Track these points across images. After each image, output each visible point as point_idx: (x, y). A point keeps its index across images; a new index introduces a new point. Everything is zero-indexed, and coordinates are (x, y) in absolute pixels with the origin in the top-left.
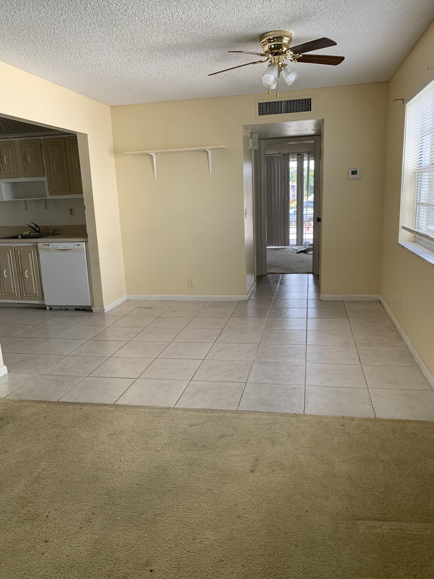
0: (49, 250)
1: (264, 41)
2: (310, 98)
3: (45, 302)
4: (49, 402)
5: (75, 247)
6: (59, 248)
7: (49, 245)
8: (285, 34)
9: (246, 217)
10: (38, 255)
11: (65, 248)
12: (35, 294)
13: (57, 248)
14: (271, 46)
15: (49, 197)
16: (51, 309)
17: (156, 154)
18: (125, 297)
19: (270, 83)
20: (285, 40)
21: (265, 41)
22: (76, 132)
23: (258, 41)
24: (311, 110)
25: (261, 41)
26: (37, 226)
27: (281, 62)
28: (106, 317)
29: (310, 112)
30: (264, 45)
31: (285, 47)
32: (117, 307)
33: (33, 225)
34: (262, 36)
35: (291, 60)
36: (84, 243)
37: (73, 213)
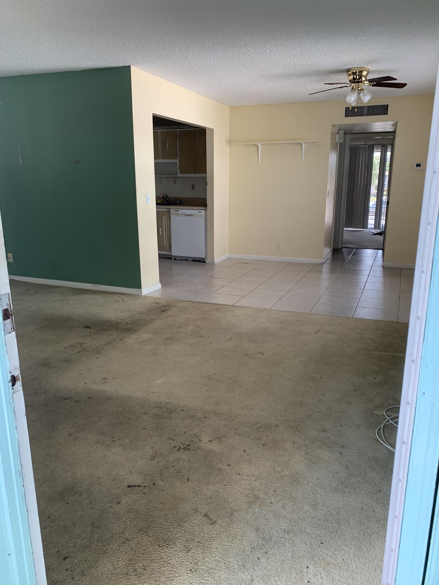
0: (178, 215)
1: (349, 73)
2: (387, 104)
3: (172, 253)
5: (197, 213)
6: (186, 214)
7: (178, 211)
8: (364, 69)
9: (328, 197)
10: (170, 218)
11: (190, 214)
12: (165, 247)
13: (184, 214)
14: (354, 77)
15: (179, 175)
16: (175, 259)
17: (261, 145)
18: (227, 256)
19: (351, 102)
20: (364, 73)
21: (350, 74)
22: (206, 127)
23: (345, 72)
24: (387, 114)
25: (347, 73)
26: (167, 197)
27: (360, 87)
28: (215, 266)
29: (386, 115)
30: (350, 76)
31: (364, 78)
32: (223, 261)
33: (165, 196)
34: (348, 70)
35: (368, 86)
36: (204, 211)
37: (194, 189)
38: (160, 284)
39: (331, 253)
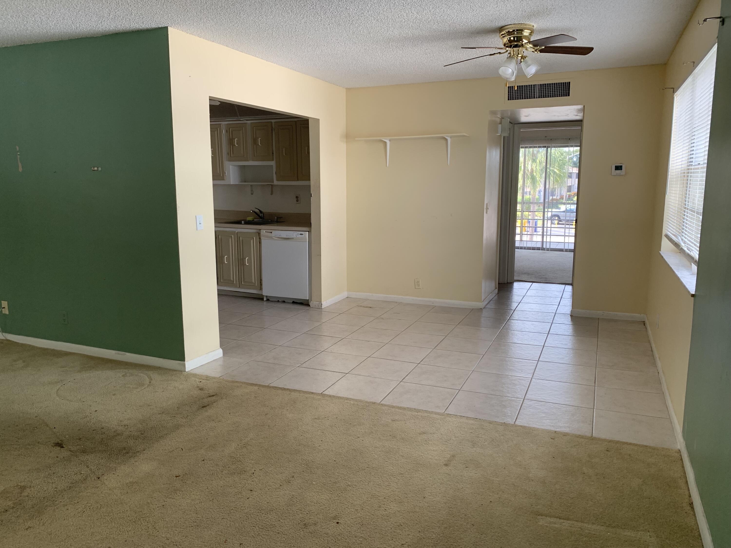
0: (271, 238)
1: (503, 33)
2: (568, 81)
3: (262, 293)
4: (260, 386)
5: (298, 236)
6: (282, 237)
7: (271, 233)
8: (525, 26)
9: (487, 213)
10: (260, 243)
11: (287, 237)
12: (253, 283)
13: (280, 237)
14: (510, 38)
15: (276, 183)
16: (268, 300)
17: (390, 140)
18: (345, 294)
19: (508, 77)
20: (526, 33)
21: (505, 34)
22: (308, 117)
23: (497, 32)
24: (569, 96)
25: (500, 32)
26: (261, 212)
27: (521, 54)
28: (323, 312)
29: (568, 97)
30: (503, 37)
31: (526, 39)
32: (336, 304)
33: (257, 211)
34: (501, 29)
35: (533, 51)
36: (307, 232)
37: (299, 201)
38: (221, 351)
39: (497, 290)
